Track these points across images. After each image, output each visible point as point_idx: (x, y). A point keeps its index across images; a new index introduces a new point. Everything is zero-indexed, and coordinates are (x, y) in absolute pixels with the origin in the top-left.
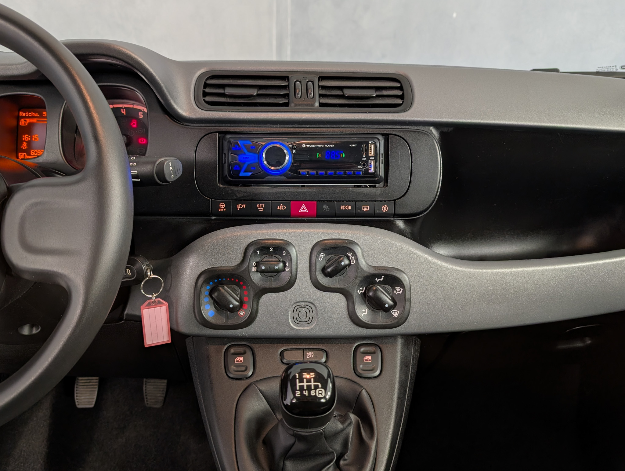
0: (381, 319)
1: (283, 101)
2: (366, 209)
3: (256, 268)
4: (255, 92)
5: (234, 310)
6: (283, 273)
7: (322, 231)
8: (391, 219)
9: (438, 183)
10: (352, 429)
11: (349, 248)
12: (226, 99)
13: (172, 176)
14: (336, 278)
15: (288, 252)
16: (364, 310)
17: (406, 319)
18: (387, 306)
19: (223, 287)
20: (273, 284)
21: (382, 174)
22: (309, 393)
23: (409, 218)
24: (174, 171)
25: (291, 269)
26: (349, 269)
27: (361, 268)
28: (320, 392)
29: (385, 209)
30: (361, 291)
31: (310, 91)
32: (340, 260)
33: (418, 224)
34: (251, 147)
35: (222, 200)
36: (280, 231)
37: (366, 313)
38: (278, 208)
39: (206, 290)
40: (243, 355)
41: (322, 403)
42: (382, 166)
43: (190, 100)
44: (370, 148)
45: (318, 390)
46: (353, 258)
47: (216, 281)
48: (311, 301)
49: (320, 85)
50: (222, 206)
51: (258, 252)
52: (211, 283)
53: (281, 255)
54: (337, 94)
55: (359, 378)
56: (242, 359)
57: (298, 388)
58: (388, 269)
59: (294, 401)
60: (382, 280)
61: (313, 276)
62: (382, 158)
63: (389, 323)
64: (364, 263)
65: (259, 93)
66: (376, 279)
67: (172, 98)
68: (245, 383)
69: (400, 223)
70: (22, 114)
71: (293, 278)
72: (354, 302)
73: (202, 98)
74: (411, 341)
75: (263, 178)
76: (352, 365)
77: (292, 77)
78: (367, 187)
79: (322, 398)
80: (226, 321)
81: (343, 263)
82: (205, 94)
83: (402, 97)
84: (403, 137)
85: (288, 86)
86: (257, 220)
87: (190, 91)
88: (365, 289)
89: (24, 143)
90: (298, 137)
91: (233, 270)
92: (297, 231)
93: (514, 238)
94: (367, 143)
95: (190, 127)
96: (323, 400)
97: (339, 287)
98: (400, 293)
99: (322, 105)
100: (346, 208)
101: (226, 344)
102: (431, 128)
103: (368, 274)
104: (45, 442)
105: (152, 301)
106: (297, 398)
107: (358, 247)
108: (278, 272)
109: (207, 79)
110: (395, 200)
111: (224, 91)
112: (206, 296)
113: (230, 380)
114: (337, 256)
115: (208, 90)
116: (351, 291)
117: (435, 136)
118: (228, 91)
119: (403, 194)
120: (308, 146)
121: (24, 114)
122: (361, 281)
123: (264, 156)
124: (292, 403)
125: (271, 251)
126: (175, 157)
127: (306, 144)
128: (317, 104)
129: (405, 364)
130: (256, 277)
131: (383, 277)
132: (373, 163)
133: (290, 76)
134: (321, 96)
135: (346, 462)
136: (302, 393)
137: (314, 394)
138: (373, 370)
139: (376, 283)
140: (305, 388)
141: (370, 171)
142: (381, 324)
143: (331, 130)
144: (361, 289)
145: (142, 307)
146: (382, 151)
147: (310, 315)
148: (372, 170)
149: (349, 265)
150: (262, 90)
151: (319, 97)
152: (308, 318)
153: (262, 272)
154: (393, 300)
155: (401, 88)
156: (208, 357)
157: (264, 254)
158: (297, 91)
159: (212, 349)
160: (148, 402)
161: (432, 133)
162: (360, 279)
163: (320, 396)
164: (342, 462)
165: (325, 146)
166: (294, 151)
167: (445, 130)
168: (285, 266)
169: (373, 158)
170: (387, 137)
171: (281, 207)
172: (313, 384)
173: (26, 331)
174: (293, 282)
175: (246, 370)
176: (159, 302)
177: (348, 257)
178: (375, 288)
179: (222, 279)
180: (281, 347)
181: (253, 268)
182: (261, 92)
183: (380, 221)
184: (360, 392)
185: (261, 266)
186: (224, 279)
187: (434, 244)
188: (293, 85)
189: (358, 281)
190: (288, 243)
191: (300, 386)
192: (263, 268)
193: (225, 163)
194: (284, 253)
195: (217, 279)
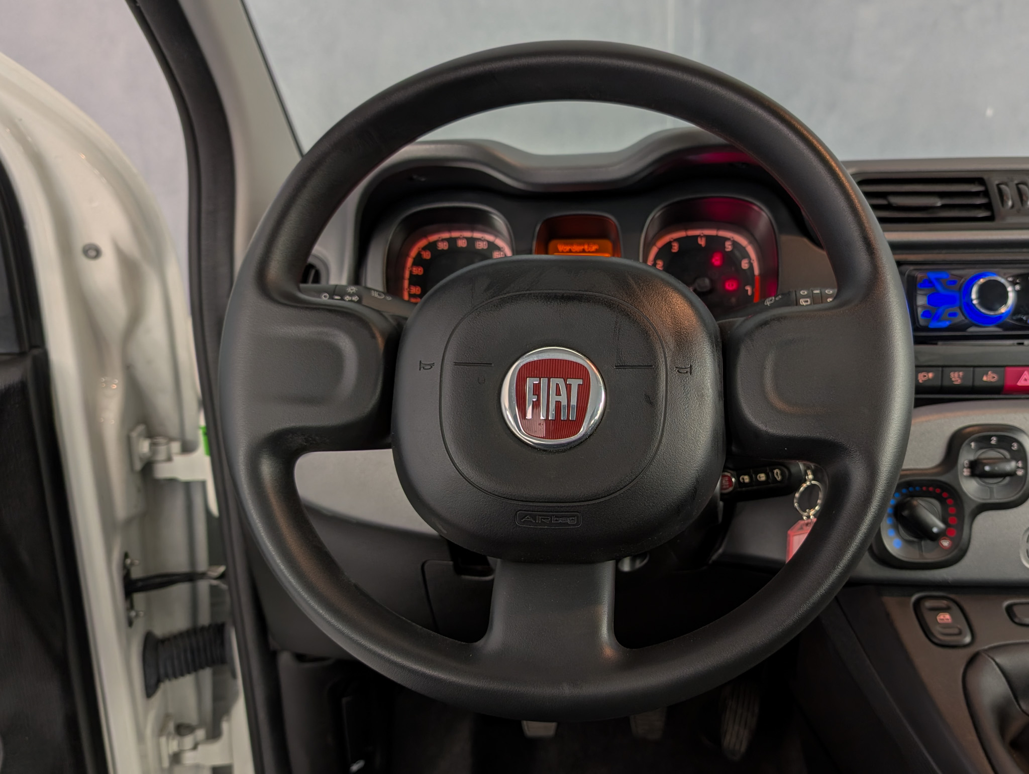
1: (983, 214)
3: (969, 470)
4: (937, 202)
5: (936, 538)
6: (1013, 478)
12: (892, 213)
15: (1020, 445)
19: (918, 501)
20: (997, 497)
25: (1026, 472)
31: (1024, 198)
38: (985, 378)
40: (948, 611)
47: (907, 491)
51: (972, 444)
52: (897, 494)
53: (1010, 449)
56: (947, 617)
65: (944, 203)
68: (966, 653)
75: (965, 330)
77: (989, 178)
80: (920, 556)
91: (930, 475)
101: (915, 595)
108: (1005, 475)
111: (888, 201)
112: (890, 516)
113: (940, 649)
118: (896, 203)
125: (993, 442)
130: (970, 485)
133: (986, 179)
156: (889, 614)
157: (981, 448)
158: (1005, 198)
166: (1017, 288)
168: (1018, 466)
171: (989, 377)
175: (960, 633)
179: (915, 489)
180: (1006, 599)
181: (965, 470)
182: (947, 202)
185: (982, 465)
186: (918, 489)
188: (996, 190)
190: (1018, 431)
194: (1015, 446)
195: (907, 488)
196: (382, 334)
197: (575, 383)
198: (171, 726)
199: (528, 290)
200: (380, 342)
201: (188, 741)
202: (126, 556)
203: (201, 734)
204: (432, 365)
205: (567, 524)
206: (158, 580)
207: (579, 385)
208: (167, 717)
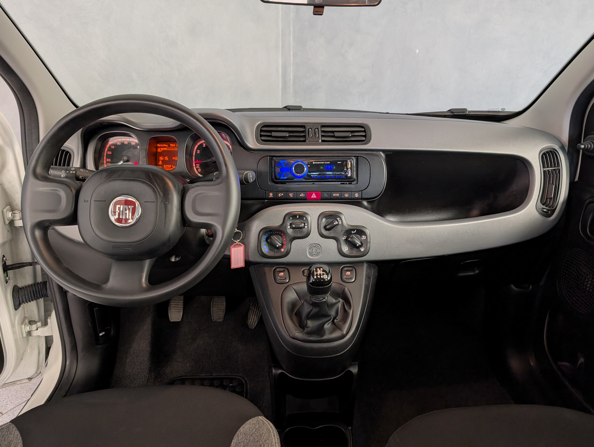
0: (355, 252)
1: (303, 139)
2: (346, 195)
3: (290, 226)
4: (287, 134)
5: (279, 248)
6: (304, 229)
7: (324, 207)
8: (360, 201)
9: (384, 181)
10: (340, 305)
11: (338, 216)
12: (272, 138)
13: (251, 180)
14: (332, 231)
15: (306, 218)
16: (346, 248)
17: (368, 252)
18: (358, 245)
19: (273, 236)
20: (299, 235)
21: (355, 177)
22: (320, 277)
23: (370, 200)
24: (252, 177)
25: (308, 227)
26: (338, 226)
27: (344, 226)
28: (325, 276)
29: (357, 195)
30: (344, 238)
31: (316, 134)
32: (333, 222)
33: (376, 203)
34: (287, 164)
35: (271, 191)
36: (302, 207)
37: (347, 250)
38: (301, 195)
39: (264, 238)
40: (284, 272)
41: (326, 281)
42: (355, 173)
43: (254, 139)
44: (349, 163)
45: (324, 275)
46: (340, 221)
47: (269, 233)
48: (319, 244)
49: (322, 130)
50: (271, 194)
51: (291, 218)
52: (267, 234)
53: (303, 219)
54: (331, 135)
55: (344, 283)
56: (283, 274)
57: (315, 275)
58: (359, 226)
59: (314, 280)
60: (355, 232)
61: (319, 230)
62: (355, 169)
63: (359, 255)
64: (346, 223)
65: (289, 135)
66: (352, 232)
67: (245, 139)
68: (286, 285)
69: (365, 203)
70: (158, 145)
71: (309, 231)
72: (341, 243)
73: (260, 138)
74: (372, 266)
75: (293, 180)
76: (340, 276)
77: (307, 126)
78: (347, 184)
79: (326, 279)
80: (274, 254)
81: (335, 223)
82: (261, 136)
83: (365, 136)
84: (366, 158)
85: (305, 131)
86: (289, 202)
87: (253, 134)
88: (347, 237)
89: (160, 161)
90: (311, 158)
91: (278, 228)
92: (311, 207)
93: (434, 212)
94: (347, 161)
95: (254, 153)
96: (326, 280)
97: (333, 236)
98: (365, 239)
99: (323, 141)
100: (336, 195)
101: (274, 267)
102: (381, 152)
103: (348, 229)
104: (149, 344)
105: (236, 244)
106: (315, 279)
107: (343, 215)
108: (301, 228)
109: (261, 128)
110: (362, 191)
111: (271, 134)
112: (264, 241)
113: (278, 284)
114: (332, 220)
115: (262, 133)
116: (339, 238)
117: (383, 157)
118: (274, 134)
119: (366, 187)
120: (316, 163)
121: (160, 146)
122: (344, 233)
123: (293, 169)
124: (313, 281)
125: (297, 217)
126: (252, 170)
127: (315, 162)
128: (320, 141)
129: (368, 277)
130: (290, 231)
131: (356, 230)
132: (350, 171)
133: (306, 125)
134: (322, 136)
135: (337, 321)
136: (317, 277)
137: (323, 277)
138: (351, 278)
139: (352, 234)
140: (318, 275)
141: (348, 176)
142: (355, 255)
143: (328, 155)
144: (344, 237)
145: (231, 247)
146: (355, 165)
147: (318, 251)
148: (349, 175)
149: (338, 224)
150: (291, 133)
151: (321, 137)
152: (317, 252)
153: (293, 228)
154: (361, 243)
155: (365, 131)
156: (265, 273)
157: (294, 219)
158: (310, 134)
159: (267, 269)
160: (214, 318)
161: (381, 155)
162: (344, 231)
163: (325, 278)
164: (335, 321)
165: (325, 163)
166: (309, 166)
167: (388, 153)
168: (305, 225)
169: (350, 169)
170: (357, 158)
171: (302, 195)
172: (322, 273)
173: (173, 259)
174: (309, 233)
175: (285, 279)
176: (240, 245)
177: (337, 221)
178: (351, 236)
179: (272, 232)
180: (303, 268)
181: (288, 226)
182: (290, 134)
183: (354, 202)
184: (344, 289)
185: (293, 225)
186: (273, 232)
187: (387, 216)
188: (308, 131)
189: (342, 233)
190: (306, 214)
191: (316, 274)
192: (294, 226)
193: (273, 172)
194: (305, 219)
195: (270, 232)
196: (75, 189)
197: (131, 207)
198: (27, 321)
199: (118, 178)
200: (74, 192)
201: (34, 327)
202: (4, 256)
203: (39, 324)
204: (88, 201)
205: (129, 250)
206: (17, 265)
207: (132, 208)
208: (25, 318)
